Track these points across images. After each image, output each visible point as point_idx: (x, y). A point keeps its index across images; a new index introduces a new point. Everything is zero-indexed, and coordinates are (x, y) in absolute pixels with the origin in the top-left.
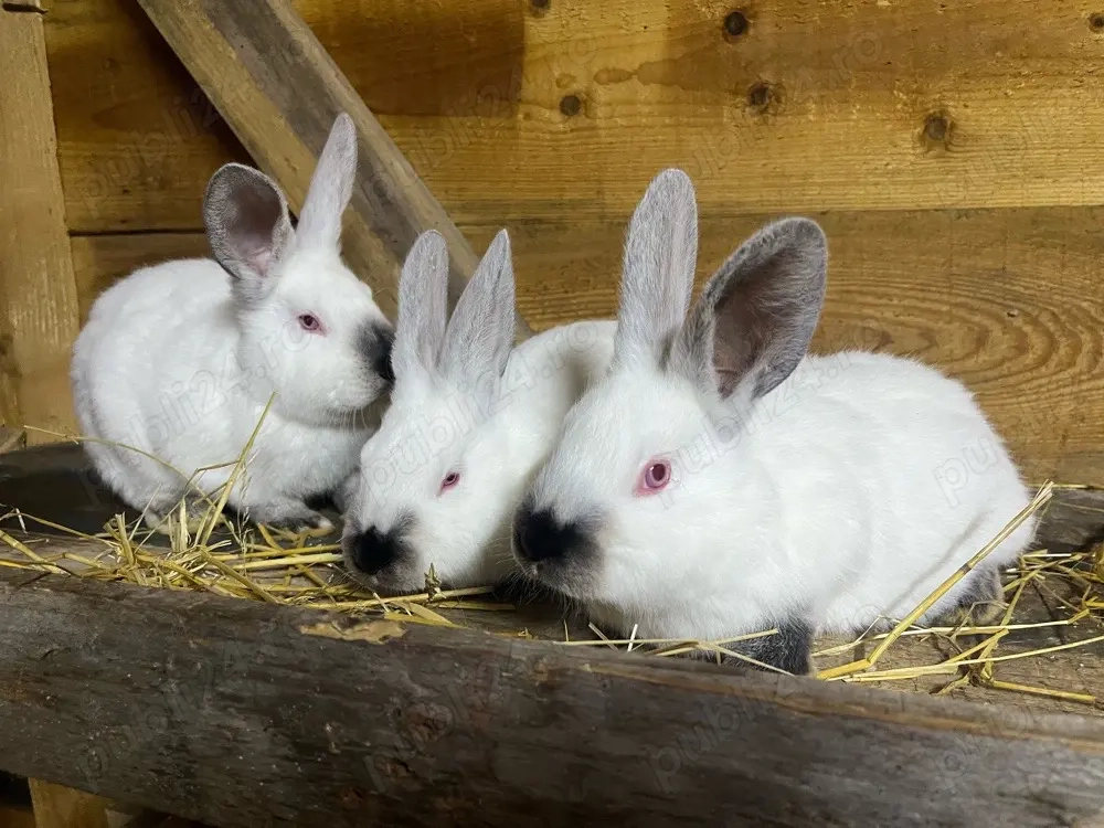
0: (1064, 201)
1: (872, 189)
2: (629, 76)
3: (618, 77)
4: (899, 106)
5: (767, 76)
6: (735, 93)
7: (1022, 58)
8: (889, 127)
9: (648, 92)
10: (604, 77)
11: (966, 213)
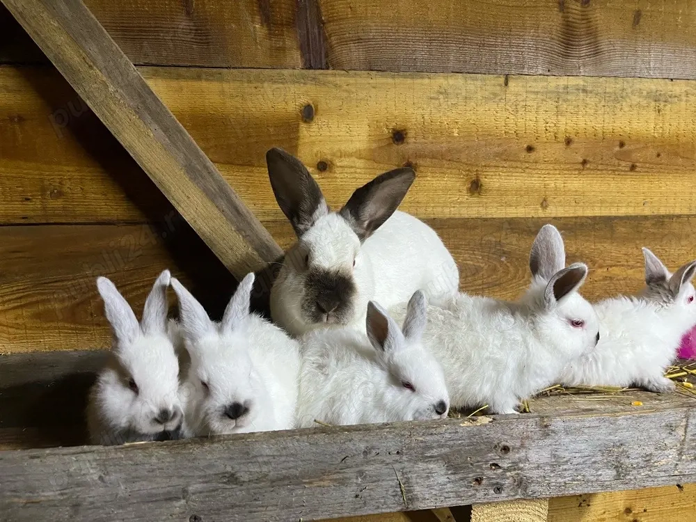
0: (520, 215)
1: (452, 209)
2: (351, 155)
3: (346, 155)
4: (462, 176)
5: (412, 159)
7: (505, 160)
8: (458, 184)
10: (339, 154)
11: (486, 220)
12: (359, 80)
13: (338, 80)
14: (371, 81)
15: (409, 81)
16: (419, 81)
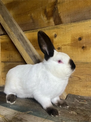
2: (66, 45)
3: (65, 45)
5: (84, 45)
6: (80, 47)
9: (68, 47)
10: (63, 45)
12: (68, 26)
13: (63, 27)
14: (72, 25)
15: (83, 23)
16: (86, 22)
